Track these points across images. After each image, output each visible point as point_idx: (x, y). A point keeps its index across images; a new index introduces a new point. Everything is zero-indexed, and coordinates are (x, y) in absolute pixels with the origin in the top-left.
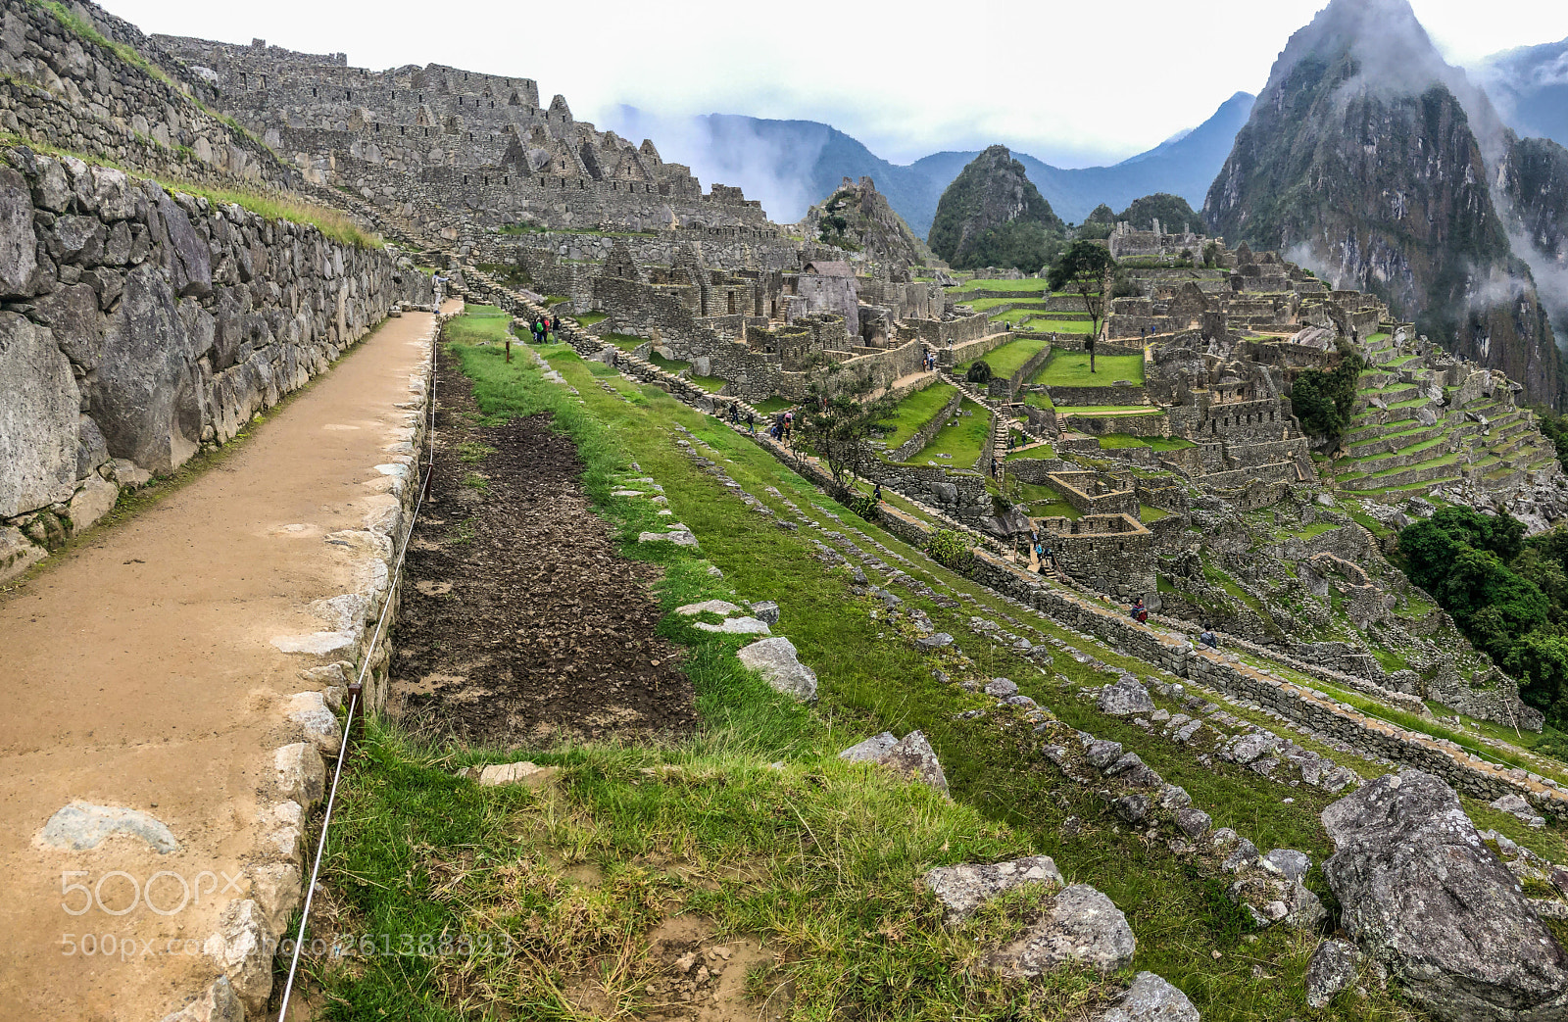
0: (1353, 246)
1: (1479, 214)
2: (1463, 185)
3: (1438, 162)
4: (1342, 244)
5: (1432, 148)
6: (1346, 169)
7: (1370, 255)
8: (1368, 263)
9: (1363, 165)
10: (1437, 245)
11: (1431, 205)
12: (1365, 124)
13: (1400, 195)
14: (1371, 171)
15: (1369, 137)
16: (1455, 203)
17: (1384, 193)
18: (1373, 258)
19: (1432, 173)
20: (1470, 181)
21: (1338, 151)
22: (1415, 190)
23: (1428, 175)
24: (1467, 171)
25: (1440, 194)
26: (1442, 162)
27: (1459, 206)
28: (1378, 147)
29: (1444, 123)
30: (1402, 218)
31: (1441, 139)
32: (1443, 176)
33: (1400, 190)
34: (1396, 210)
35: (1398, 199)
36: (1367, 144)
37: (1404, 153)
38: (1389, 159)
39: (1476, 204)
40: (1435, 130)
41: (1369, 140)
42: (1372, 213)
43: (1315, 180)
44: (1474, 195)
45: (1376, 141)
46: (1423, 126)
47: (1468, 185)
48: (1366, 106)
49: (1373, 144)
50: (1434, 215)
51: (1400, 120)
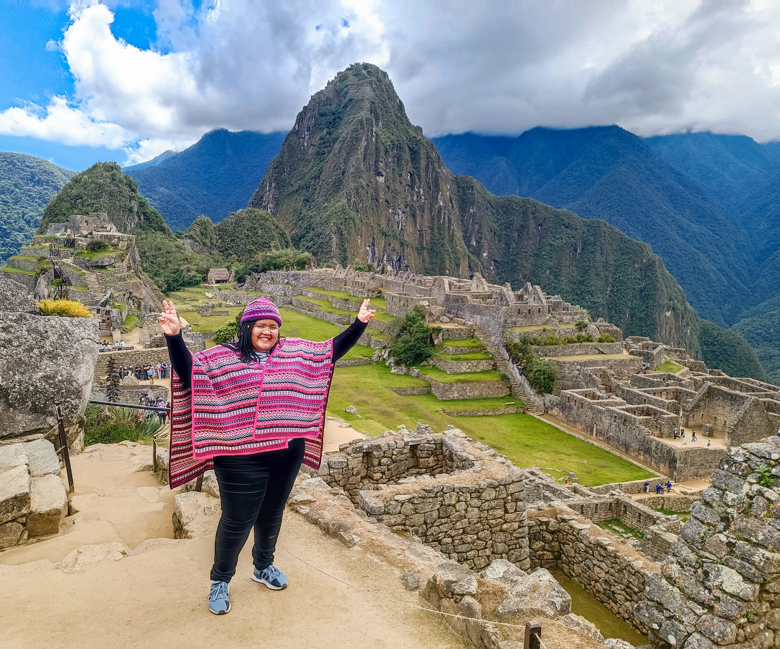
0: (374, 249)
1: (449, 227)
2: (437, 207)
3: (421, 190)
4: (368, 248)
5: (417, 180)
6: (367, 193)
7: (383, 256)
8: (382, 261)
9: (376, 190)
10: (423, 248)
11: (419, 218)
12: (377, 160)
13: (400, 213)
14: (381, 193)
15: (380, 170)
16: (433, 219)
17: (390, 211)
18: (385, 259)
19: (418, 197)
20: (441, 204)
21: (361, 180)
22: (408, 209)
23: (415, 199)
24: (439, 197)
25: (423, 212)
26: (423, 190)
27: (436, 220)
28: (385, 178)
29: (423, 163)
30: (402, 229)
31: (423, 174)
32: (424, 199)
33: (400, 209)
34: (398, 223)
35: (399, 215)
36: (379, 175)
37: (401, 183)
38: (392, 187)
39: (447, 220)
40: (417, 168)
41: (380, 173)
42: (384, 225)
43: (349, 200)
44: (445, 214)
45: (384, 173)
46: (410, 164)
47: (440, 206)
48: (377, 149)
49: (382, 176)
50: (420, 226)
51: (396, 159)
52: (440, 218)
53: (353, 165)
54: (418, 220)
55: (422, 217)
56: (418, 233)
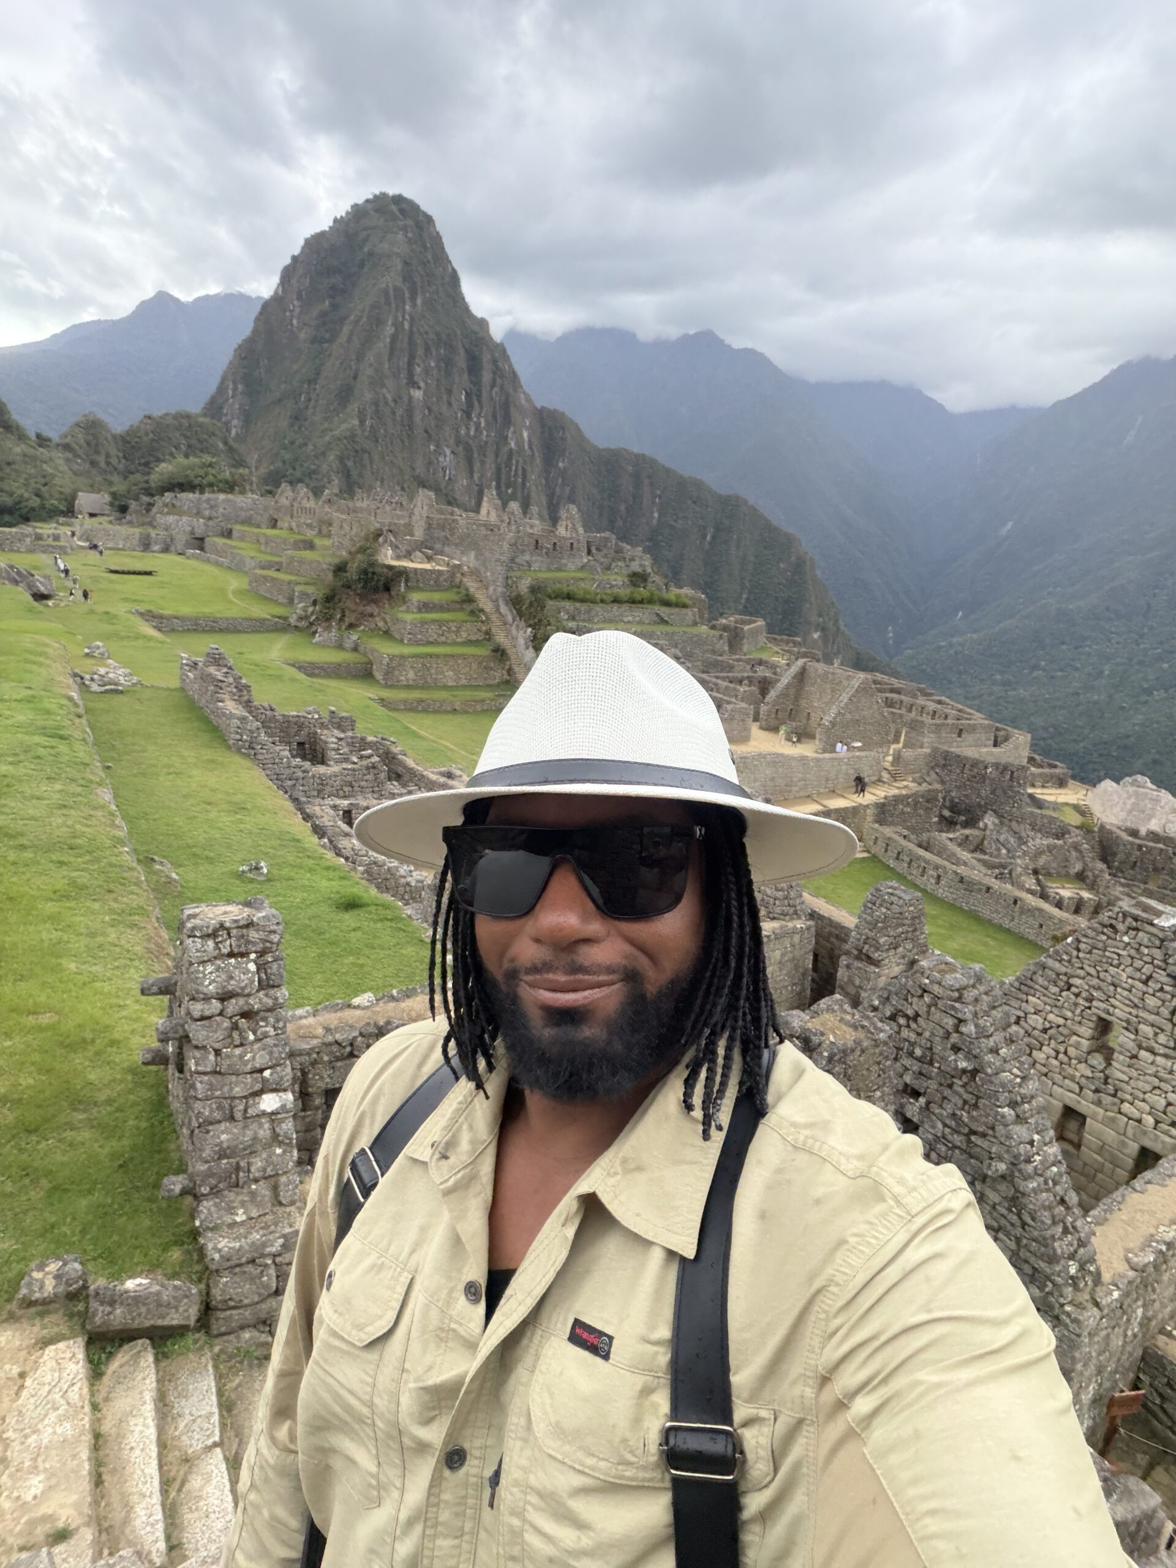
1: (524, 484)
2: (506, 449)
3: (482, 420)
5: (476, 404)
6: (394, 413)
9: (410, 412)
11: (477, 466)
12: (410, 365)
13: (448, 452)
14: (417, 418)
15: (416, 379)
16: (499, 467)
17: (432, 447)
19: (476, 430)
20: (513, 445)
21: (384, 390)
22: (461, 448)
23: (472, 433)
24: (510, 435)
25: (485, 456)
26: (486, 421)
27: (503, 471)
28: (425, 393)
29: (486, 377)
30: (450, 479)
31: (485, 394)
32: (487, 436)
33: (447, 446)
34: (444, 470)
35: (445, 456)
36: (413, 387)
37: (450, 404)
38: (435, 408)
39: (520, 472)
40: (477, 384)
41: (417, 383)
42: (420, 469)
43: (362, 422)
44: (517, 462)
45: (422, 384)
46: (466, 376)
47: (511, 450)
48: (411, 343)
49: (419, 388)
50: (480, 479)
51: (443, 365)
52: (511, 469)
53: (371, 365)
54: (476, 469)
55: (483, 463)
56: (476, 488)
